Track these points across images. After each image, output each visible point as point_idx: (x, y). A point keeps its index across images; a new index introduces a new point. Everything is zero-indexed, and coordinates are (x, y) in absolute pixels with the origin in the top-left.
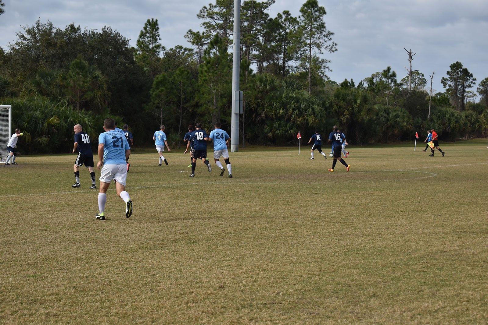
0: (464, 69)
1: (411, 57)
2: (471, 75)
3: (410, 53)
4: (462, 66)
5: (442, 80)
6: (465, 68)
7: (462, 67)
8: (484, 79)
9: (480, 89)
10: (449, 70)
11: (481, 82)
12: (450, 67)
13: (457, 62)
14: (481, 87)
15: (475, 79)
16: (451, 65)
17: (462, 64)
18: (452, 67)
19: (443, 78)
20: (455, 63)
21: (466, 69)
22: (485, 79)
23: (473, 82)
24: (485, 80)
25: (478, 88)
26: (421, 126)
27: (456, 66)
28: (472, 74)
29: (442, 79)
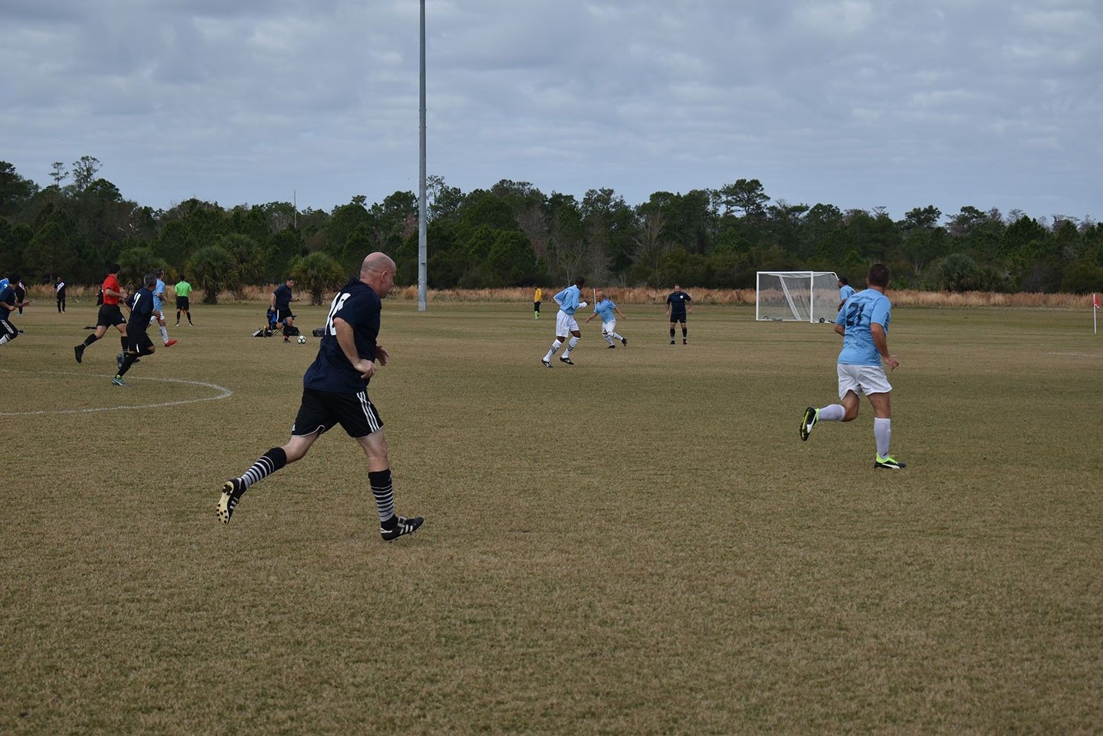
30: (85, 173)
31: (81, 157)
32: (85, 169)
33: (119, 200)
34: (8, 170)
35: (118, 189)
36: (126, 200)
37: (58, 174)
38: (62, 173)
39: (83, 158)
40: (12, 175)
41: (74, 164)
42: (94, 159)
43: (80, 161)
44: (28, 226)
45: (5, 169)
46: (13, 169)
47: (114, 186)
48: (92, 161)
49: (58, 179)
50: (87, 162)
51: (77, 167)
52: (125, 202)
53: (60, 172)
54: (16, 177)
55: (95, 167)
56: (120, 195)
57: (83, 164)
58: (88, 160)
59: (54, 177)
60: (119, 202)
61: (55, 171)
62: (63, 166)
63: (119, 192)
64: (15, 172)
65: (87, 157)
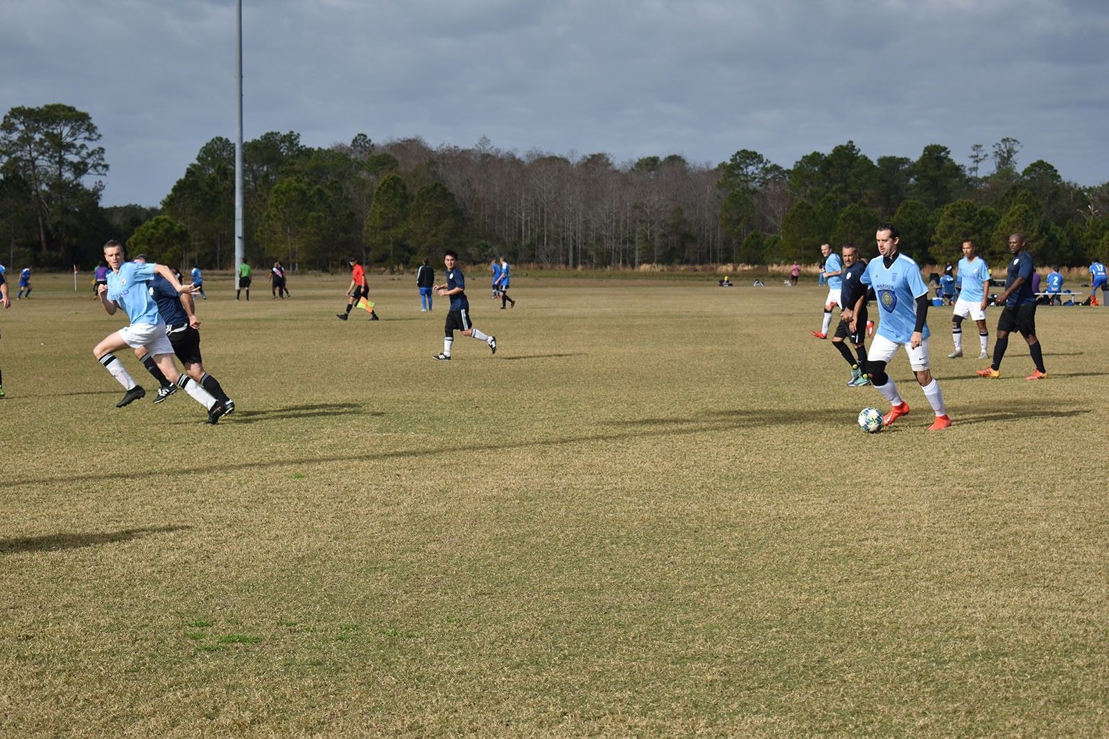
30: (1006, 155)
31: (1001, 139)
32: (1005, 150)
33: (1058, 181)
34: (943, 154)
35: (1056, 171)
36: (1066, 181)
37: (977, 156)
38: (981, 156)
39: (1004, 140)
40: (946, 158)
41: (994, 146)
42: (1015, 141)
43: (1001, 143)
44: (993, 209)
45: (940, 153)
46: (948, 153)
47: (1052, 167)
48: (1012, 142)
49: (977, 161)
50: (1008, 143)
51: (997, 149)
52: (1064, 183)
53: (980, 155)
54: (950, 160)
55: (1016, 148)
56: (1059, 176)
57: (1003, 146)
58: (1009, 141)
59: (973, 160)
60: (1058, 183)
61: (975, 153)
62: (983, 148)
63: (1058, 173)
64: (950, 156)
65: (1008, 139)
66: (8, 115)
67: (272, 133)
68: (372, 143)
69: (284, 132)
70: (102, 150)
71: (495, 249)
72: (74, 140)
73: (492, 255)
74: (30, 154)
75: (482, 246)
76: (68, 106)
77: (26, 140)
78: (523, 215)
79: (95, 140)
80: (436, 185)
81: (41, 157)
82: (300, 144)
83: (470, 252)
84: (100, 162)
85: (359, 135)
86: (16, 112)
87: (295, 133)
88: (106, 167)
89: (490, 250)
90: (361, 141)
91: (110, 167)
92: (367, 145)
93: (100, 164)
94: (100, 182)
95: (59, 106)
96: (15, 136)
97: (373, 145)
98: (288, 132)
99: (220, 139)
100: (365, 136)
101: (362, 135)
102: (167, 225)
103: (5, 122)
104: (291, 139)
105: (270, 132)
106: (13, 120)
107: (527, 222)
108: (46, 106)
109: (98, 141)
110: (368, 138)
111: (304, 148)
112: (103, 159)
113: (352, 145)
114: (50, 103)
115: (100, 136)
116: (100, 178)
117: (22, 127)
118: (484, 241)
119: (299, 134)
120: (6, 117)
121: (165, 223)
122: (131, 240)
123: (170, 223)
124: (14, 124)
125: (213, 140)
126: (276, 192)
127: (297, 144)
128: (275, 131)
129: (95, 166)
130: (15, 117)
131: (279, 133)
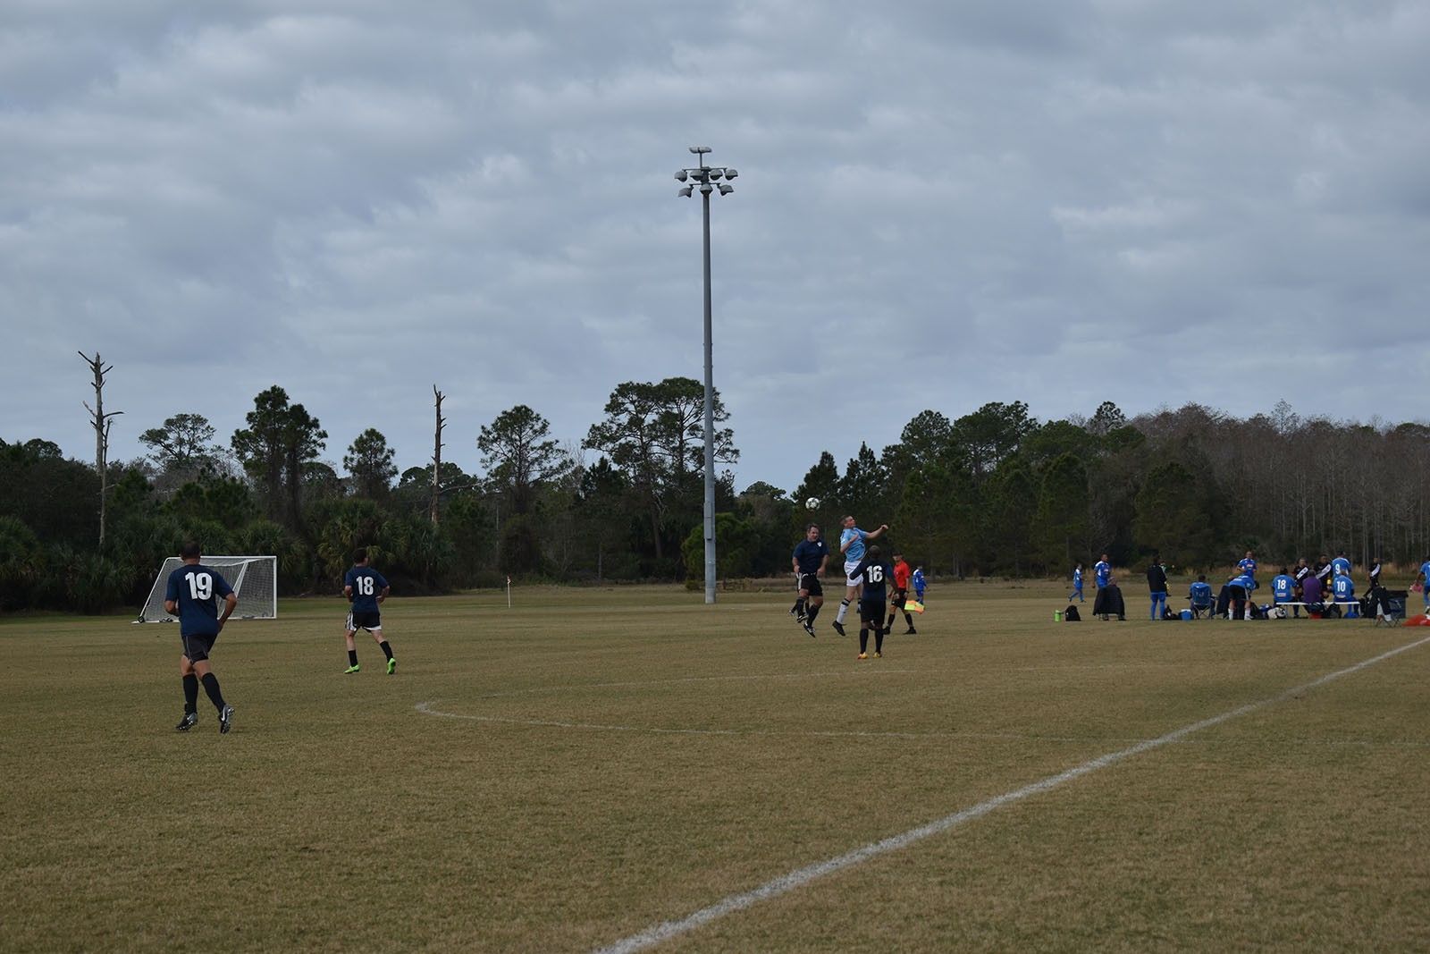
0: (294, 407)
1: (99, 377)
2: (315, 424)
3: (97, 367)
4: (288, 398)
5: (233, 437)
6: (297, 403)
7: (287, 401)
8: (363, 433)
9: (352, 460)
10: (253, 408)
11: (356, 443)
12: (256, 400)
13: (274, 388)
14: (356, 456)
15: (324, 435)
16: (257, 396)
17: (287, 393)
18: (262, 400)
19: (237, 432)
20: (269, 389)
21: (300, 408)
22: (367, 433)
23: (320, 442)
24: (365, 437)
25: (346, 458)
26: (69, 568)
27: (274, 398)
28: (316, 421)
29: (234, 434)
66: (616, 393)
67: (994, 404)
68: (1120, 414)
69: (1009, 403)
70: (729, 432)
71: (1265, 545)
72: (698, 420)
73: (1261, 553)
74: (642, 440)
75: (1249, 543)
76: (691, 379)
77: (636, 422)
78: (1304, 500)
79: (720, 420)
80: (1172, 465)
81: (655, 443)
82: (1028, 417)
83: (1232, 550)
84: (728, 446)
85: (1105, 404)
86: (624, 390)
87: (1022, 404)
88: (736, 452)
89: (1258, 547)
90: (1107, 412)
91: (740, 452)
92: (1116, 417)
93: (728, 450)
94: (728, 471)
95: (681, 379)
96: (624, 419)
97: (1122, 417)
98: (1013, 403)
99: (929, 413)
100: (1113, 405)
101: (1109, 403)
102: (727, 524)
103: (612, 401)
104: (1017, 410)
105: (990, 402)
106: (621, 399)
107: (1309, 511)
108: (665, 381)
109: (726, 421)
110: (1117, 407)
111: (1033, 422)
112: (731, 443)
113: (1096, 417)
114: (670, 377)
115: (729, 414)
116: (729, 466)
117: (631, 408)
118: (1251, 537)
119: (1026, 405)
120: (612, 396)
121: (726, 522)
122: (686, 542)
123: (732, 522)
124: (624, 404)
125: (921, 415)
126: (912, 480)
127: (1024, 417)
128: (997, 402)
129: (722, 452)
130: (624, 396)
131: (1002, 404)
